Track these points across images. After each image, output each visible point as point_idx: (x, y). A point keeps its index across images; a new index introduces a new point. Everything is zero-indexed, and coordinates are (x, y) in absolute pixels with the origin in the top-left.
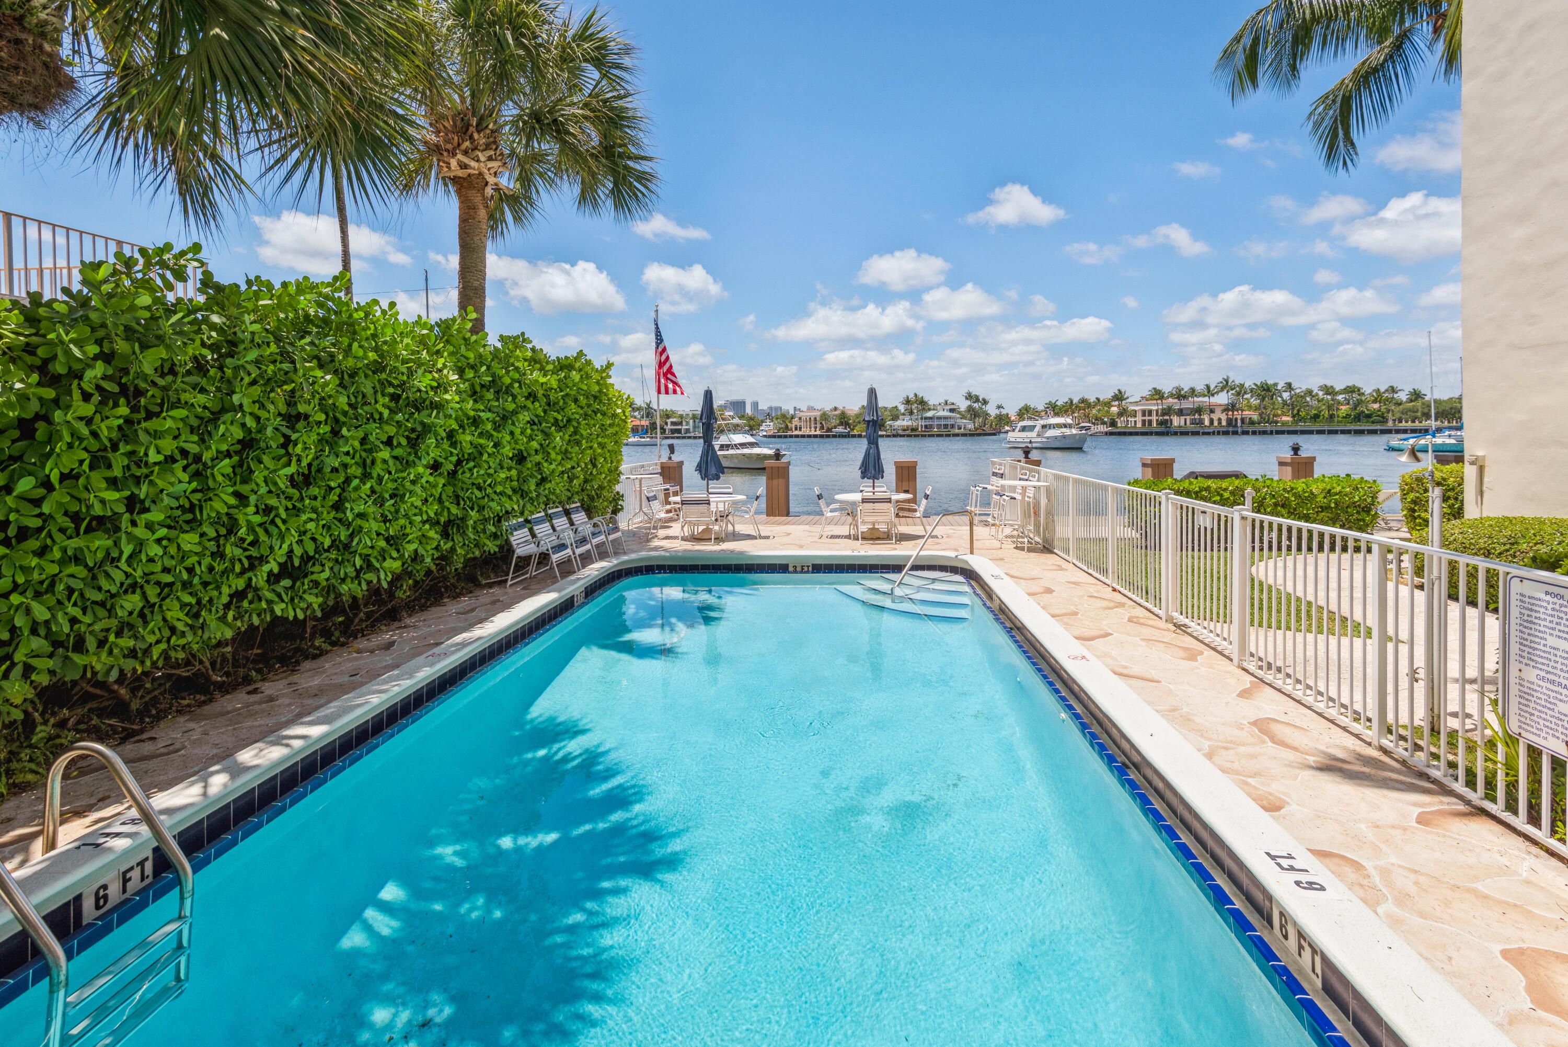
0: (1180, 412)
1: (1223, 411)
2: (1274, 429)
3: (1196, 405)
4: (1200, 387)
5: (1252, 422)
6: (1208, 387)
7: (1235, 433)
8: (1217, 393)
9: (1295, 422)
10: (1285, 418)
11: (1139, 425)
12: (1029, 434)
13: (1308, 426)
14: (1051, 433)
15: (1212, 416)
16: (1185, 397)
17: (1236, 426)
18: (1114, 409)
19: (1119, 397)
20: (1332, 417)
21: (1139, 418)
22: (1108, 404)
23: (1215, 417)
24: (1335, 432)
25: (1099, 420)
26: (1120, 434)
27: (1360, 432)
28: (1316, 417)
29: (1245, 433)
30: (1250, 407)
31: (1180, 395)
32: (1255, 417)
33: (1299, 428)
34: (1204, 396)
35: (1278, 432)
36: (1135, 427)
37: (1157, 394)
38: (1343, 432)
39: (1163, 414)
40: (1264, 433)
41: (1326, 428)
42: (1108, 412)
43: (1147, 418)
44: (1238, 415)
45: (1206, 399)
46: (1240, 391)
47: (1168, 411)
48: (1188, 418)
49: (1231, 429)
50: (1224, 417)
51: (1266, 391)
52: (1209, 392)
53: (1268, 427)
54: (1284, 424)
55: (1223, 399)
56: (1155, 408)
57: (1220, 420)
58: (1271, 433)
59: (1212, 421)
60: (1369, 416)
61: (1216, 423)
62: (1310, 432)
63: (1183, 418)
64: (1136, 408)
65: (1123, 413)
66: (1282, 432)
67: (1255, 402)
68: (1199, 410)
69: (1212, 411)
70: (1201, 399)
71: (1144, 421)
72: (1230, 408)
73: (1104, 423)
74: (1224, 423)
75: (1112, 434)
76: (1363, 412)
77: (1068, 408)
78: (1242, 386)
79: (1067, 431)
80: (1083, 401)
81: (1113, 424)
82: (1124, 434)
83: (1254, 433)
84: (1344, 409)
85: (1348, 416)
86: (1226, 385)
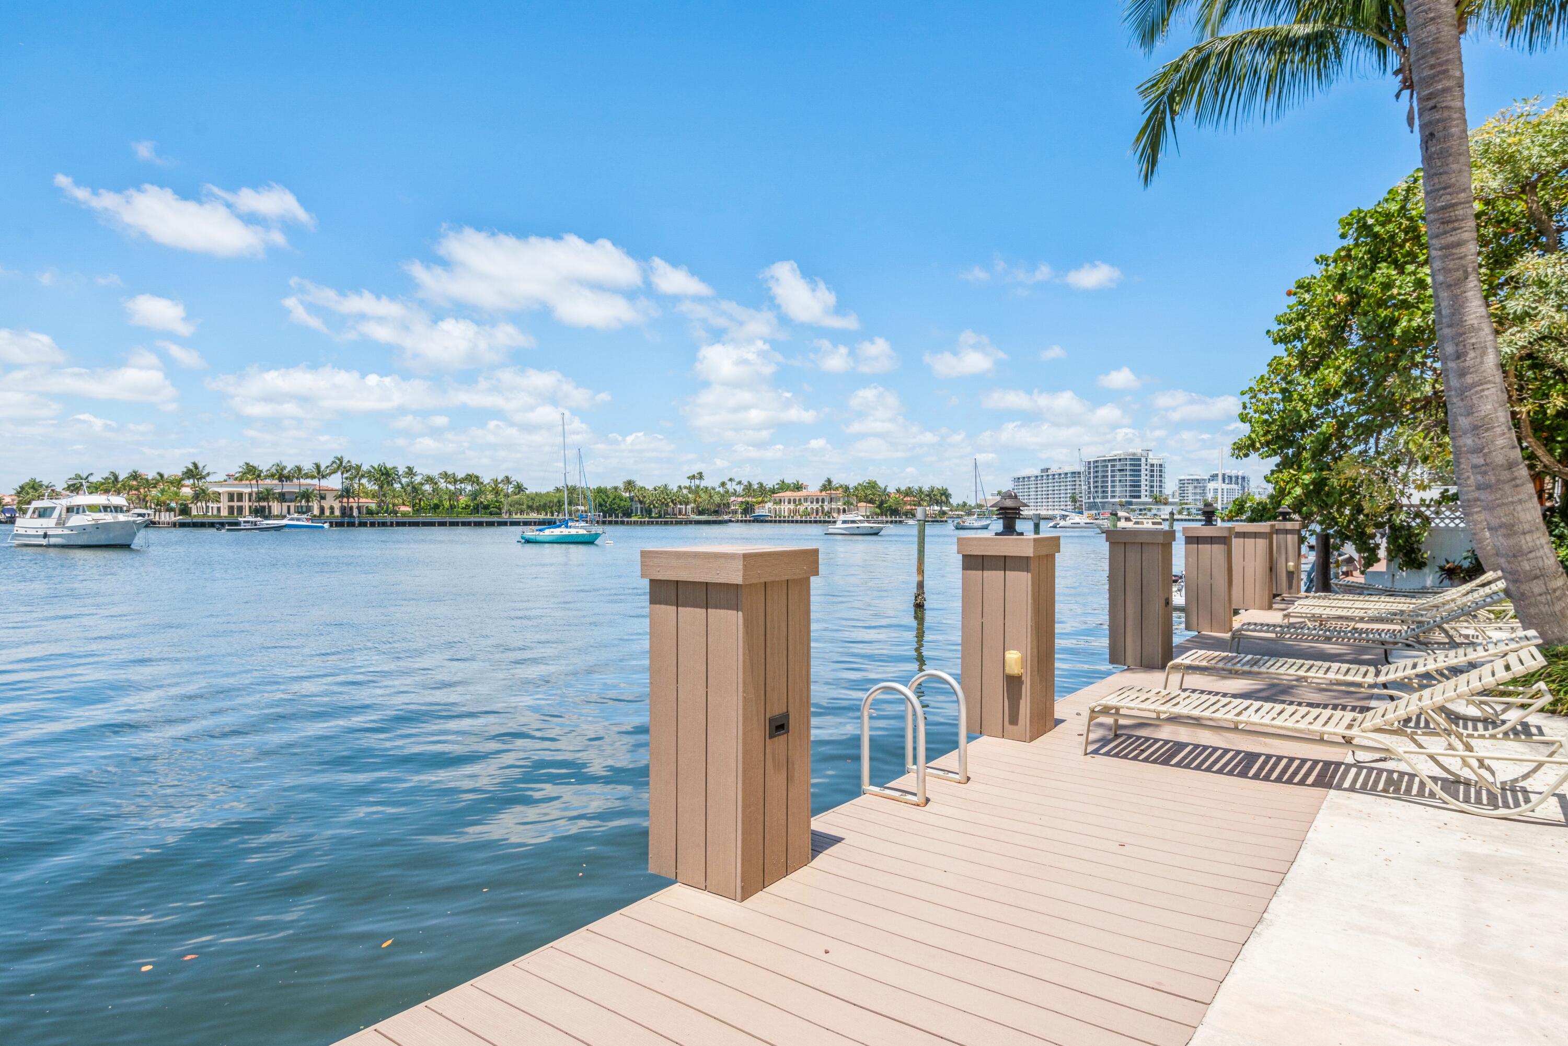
0: (282, 498)
1: (337, 497)
2: (395, 520)
3: (303, 489)
4: (307, 466)
5: (370, 512)
6: (318, 467)
7: (351, 524)
8: (330, 474)
9: (417, 511)
10: (403, 508)
11: (225, 513)
12: (44, 522)
13: (429, 516)
14: (76, 520)
15: (323, 503)
16: (288, 478)
17: (351, 516)
18: (187, 491)
19: (194, 473)
20: (452, 507)
21: (224, 504)
22: (178, 483)
23: (326, 504)
24: (455, 524)
25: (162, 506)
26: (195, 525)
27: (479, 524)
28: (436, 507)
29: (363, 524)
30: (366, 494)
31: (282, 476)
32: (373, 506)
33: (420, 520)
34: (313, 477)
35: (399, 524)
36: (219, 516)
37: (251, 472)
38: (464, 524)
39: (260, 499)
40: (384, 524)
41: (448, 520)
42: (177, 494)
43: (235, 504)
44: (353, 502)
45: (316, 481)
46: (355, 472)
47: (265, 496)
48: (292, 505)
49: (346, 520)
50: (337, 505)
51: (385, 476)
52: (320, 473)
53: (388, 518)
54: (404, 514)
55: (335, 482)
56: (248, 490)
57: (332, 508)
58: (392, 524)
59: (322, 510)
60: (486, 507)
61: (327, 513)
62: (432, 524)
63: (285, 505)
64: (220, 490)
65: (201, 495)
66: (402, 524)
67: (372, 487)
68: (306, 496)
69: (323, 498)
70: (309, 481)
71: (231, 509)
72: (347, 493)
73: (170, 510)
74: (337, 513)
75: (183, 525)
76: (482, 503)
77: (111, 484)
78: (358, 468)
79: (108, 518)
80: (135, 476)
81: (185, 511)
82: (203, 525)
83: (373, 524)
84: (463, 500)
85: (467, 506)
86: (340, 466)
